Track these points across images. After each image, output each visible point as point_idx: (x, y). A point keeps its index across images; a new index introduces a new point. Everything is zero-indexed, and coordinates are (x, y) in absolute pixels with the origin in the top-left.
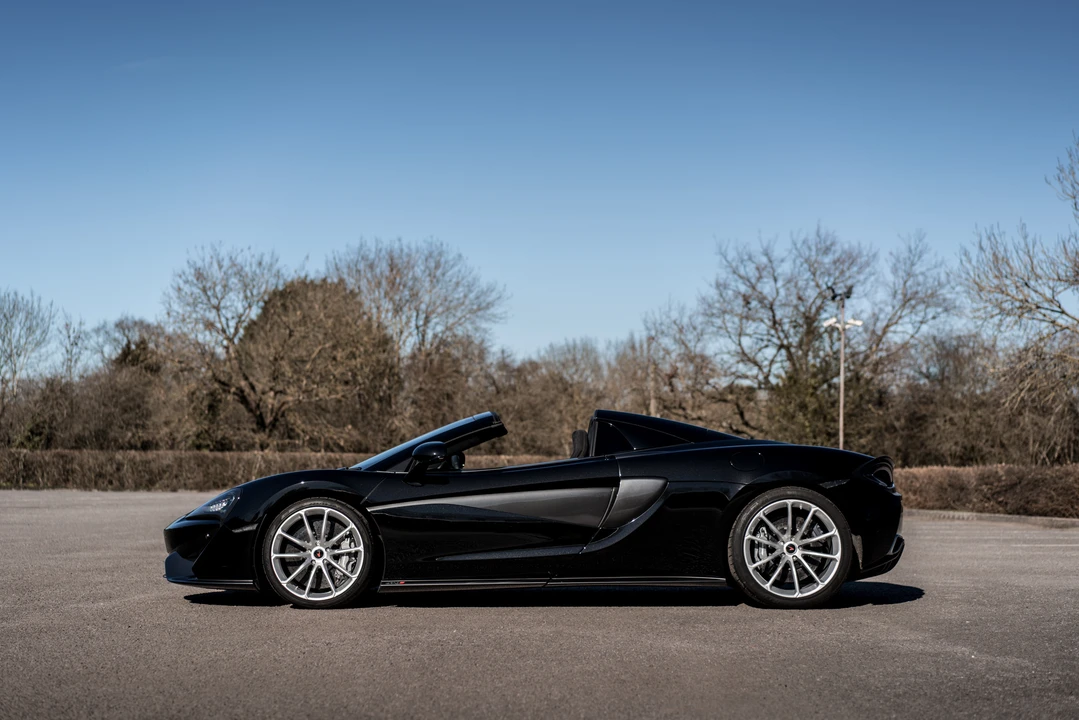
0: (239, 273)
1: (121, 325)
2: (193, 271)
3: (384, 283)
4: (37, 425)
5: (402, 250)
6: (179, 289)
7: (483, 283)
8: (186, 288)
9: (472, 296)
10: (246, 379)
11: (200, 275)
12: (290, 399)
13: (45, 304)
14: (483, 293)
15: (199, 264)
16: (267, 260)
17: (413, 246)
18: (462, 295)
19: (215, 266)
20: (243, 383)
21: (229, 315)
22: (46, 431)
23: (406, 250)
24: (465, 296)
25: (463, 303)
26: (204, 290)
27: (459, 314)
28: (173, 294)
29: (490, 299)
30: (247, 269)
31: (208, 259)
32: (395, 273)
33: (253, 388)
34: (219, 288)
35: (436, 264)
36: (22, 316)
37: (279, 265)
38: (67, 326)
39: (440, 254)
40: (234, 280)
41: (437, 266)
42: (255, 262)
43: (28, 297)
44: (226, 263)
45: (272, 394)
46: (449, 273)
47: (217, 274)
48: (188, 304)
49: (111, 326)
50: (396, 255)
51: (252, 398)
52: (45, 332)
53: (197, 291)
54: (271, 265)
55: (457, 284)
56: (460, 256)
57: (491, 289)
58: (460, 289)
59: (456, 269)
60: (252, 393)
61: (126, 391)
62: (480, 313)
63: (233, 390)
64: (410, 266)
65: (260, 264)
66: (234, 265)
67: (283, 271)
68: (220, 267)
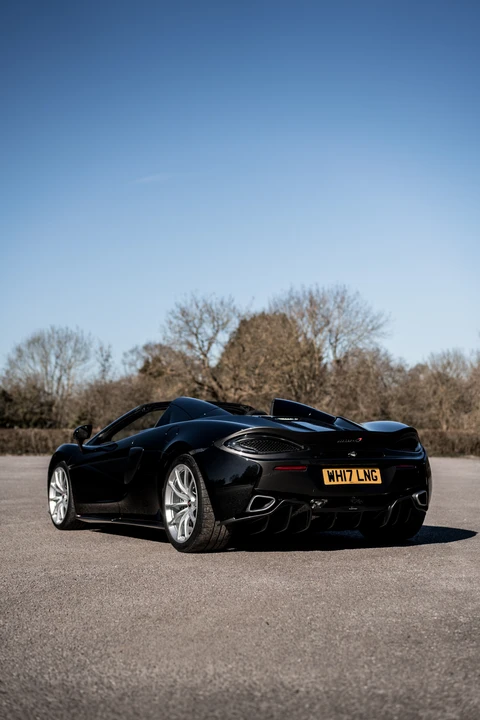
0: (210, 311)
1: (146, 348)
2: (179, 310)
3: (307, 314)
4: (83, 414)
5: (318, 291)
6: (171, 323)
7: (375, 311)
8: (175, 321)
9: (368, 320)
10: (215, 380)
11: (184, 313)
12: (244, 393)
13: (86, 334)
14: (375, 318)
15: (183, 305)
16: (226, 300)
17: (326, 289)
18: (361, 320)
19: (194, 307)
20: (214, 384)
21: (204, 339)
22: (89, 417)
23: (321, 291)
24: (363, 321)
25: (361, 325)
26: (187, 322)
27: (359, 333)
28: (166, 325)
29: (381, 322)
30: (214, 308)
31: (189, 302)
32: (314, 306)
33: (221, 387)
34: (196, 321)
35: (341, 299)
36: (72, 343)
37: (235, 303)
38: (101, 349)
39: (345, 291)
40: (206, 315)
41: (342, 301)
42: (218, 301)
43: (75, 330)
44: (201, 305)
45: (233, 390)
46: (351, 306)
47: (194, 311)
48: (176, 333)
49: (140, 348)
50: (314, 293)
51: (220, 393)
52: (87, 352)
53: (181, 323)
54: (230, 304)
55: (357, 313)
56: (358, 293)
57: (380, 315)
58: (360, 315)
59: (355, 302)
60: (220, 390)
61: (139, 390)
62: (373, 332)
63: (206, 388)
64: (324, 301)
65: (222, 303)
66: (206, 305)
67: (238, 307)
68: (197, 306)
